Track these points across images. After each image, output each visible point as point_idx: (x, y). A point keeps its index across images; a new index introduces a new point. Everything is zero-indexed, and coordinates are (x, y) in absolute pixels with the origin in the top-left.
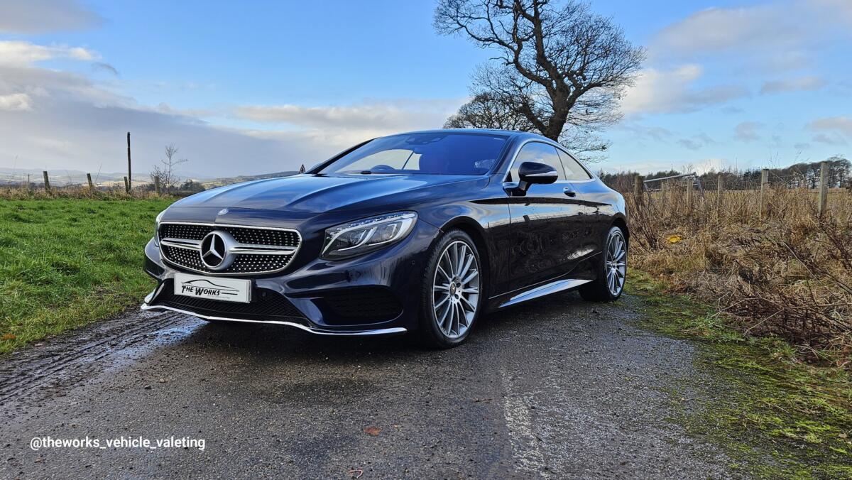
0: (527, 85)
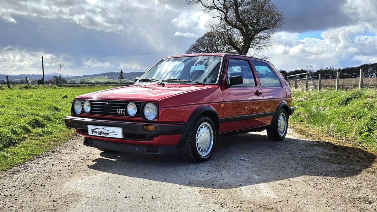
0: (231, 29)
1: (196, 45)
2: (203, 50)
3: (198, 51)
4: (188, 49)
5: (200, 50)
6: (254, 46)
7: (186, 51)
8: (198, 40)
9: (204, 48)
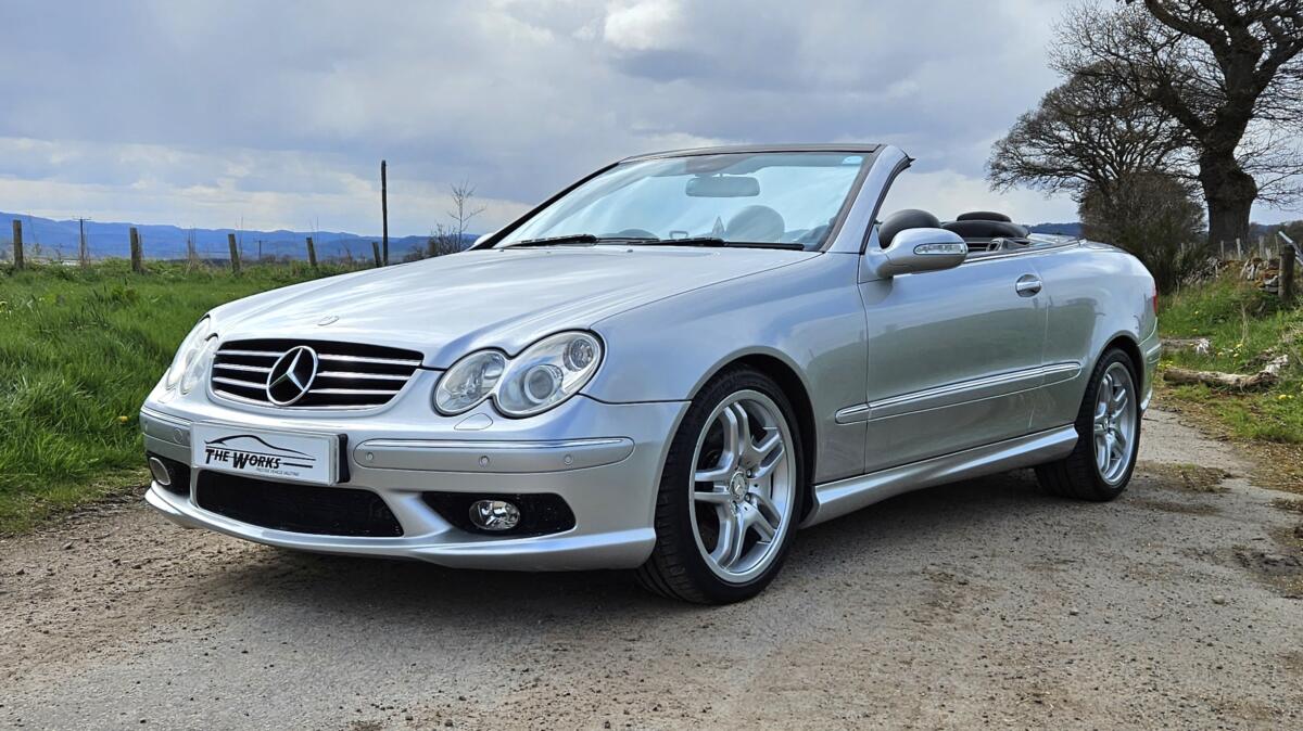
0: (1171, 41)
1: (1041, 118)
2: (1069, 138)
3: (1047, 141)
4: (1005, 135)
5: (1054, 136)
6: (1271, 112)
7: (997, 143)
8: (1048, 95)
9: (1073, 128)
